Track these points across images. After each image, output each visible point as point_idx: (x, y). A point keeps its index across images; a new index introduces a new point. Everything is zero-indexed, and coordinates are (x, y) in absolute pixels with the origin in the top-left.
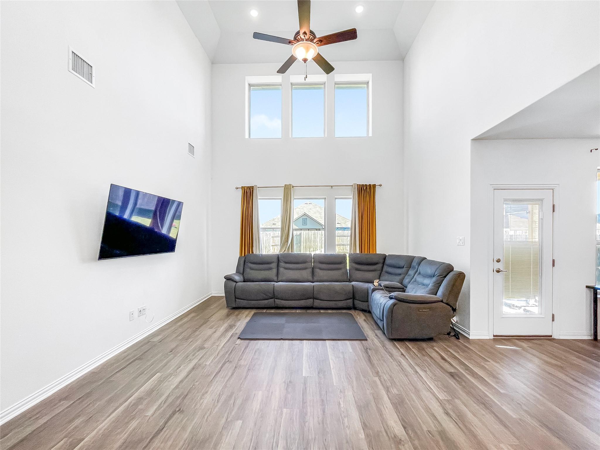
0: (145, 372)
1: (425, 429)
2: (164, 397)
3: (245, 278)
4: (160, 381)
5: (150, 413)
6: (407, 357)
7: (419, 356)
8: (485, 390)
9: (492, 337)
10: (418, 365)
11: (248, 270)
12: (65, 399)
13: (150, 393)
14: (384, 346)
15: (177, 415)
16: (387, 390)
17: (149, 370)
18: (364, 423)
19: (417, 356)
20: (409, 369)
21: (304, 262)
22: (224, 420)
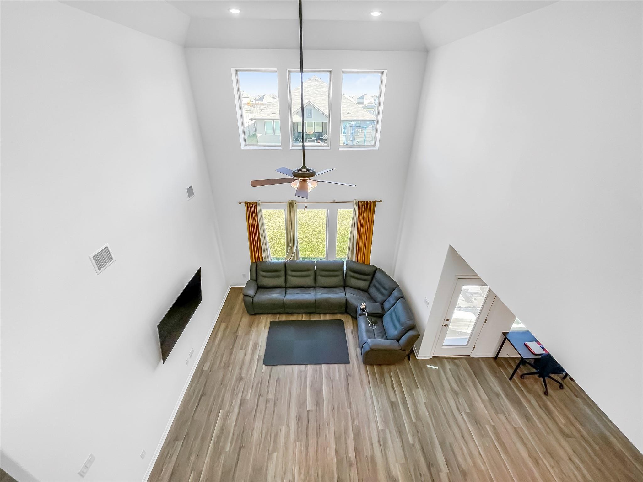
0: (213, 410)
1: (365, 454)
2: (231, 434)
3: (259, 285)
4: (225, 419)
5: (227, 450)
6: (371, 385)
7: (379, 383)
8: (405, 419)
9: (432, 357)
10: (375, 394)
11: (260, 278)
12: (176, 439)
13: (222, 430)
14: (359, 371)
15: (242, 450)
16: (353, 423)
17: (214, 406)
18: (337, 451)
19: (377, 383)
20: (369, 400)
21: (308, 270)
22: (267, 454)
